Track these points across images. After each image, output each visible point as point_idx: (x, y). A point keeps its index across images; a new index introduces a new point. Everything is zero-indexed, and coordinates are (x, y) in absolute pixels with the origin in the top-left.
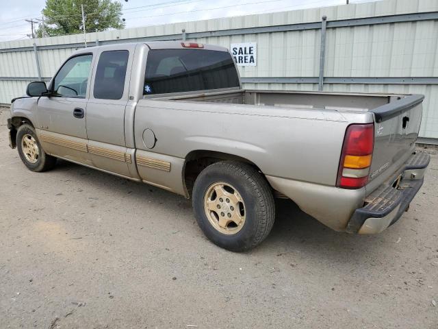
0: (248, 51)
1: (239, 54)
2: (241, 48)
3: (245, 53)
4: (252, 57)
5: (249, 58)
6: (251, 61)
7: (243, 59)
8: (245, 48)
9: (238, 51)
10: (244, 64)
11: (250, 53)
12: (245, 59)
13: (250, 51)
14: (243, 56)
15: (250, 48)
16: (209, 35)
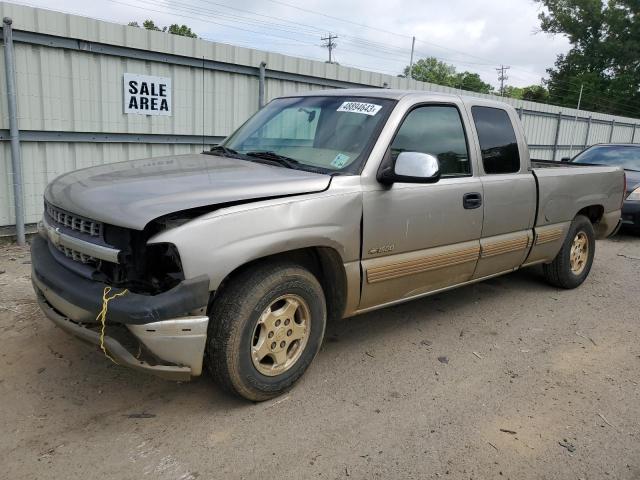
0: (157, 91)
1: (142, 93)
2: (144, 84)
3: (153, 94)
4: (164, 101)
5: (159, 102)
6: (162, 109)
7: (149, 104)
8: (153, 85)
9: (139, 88)
10: (150, 111)
11: (161, 95)
12: (153, 103)
13: (161, 90)
14: (150, 97)
15: (161, 86)
16: (74, 46)
